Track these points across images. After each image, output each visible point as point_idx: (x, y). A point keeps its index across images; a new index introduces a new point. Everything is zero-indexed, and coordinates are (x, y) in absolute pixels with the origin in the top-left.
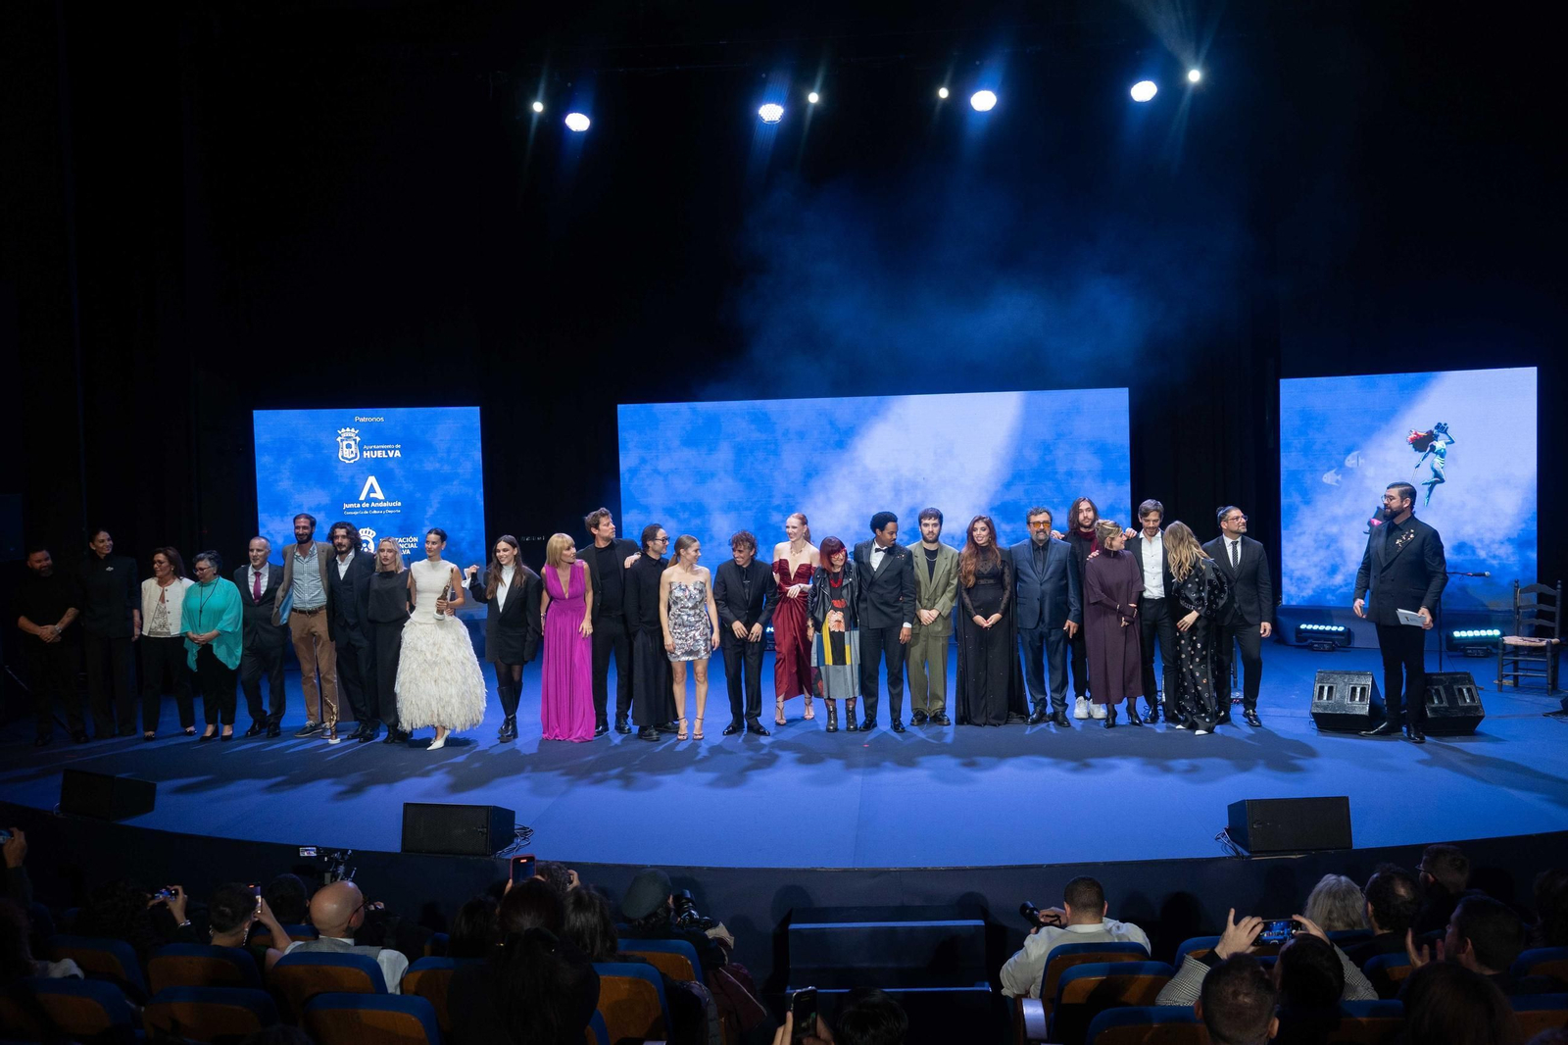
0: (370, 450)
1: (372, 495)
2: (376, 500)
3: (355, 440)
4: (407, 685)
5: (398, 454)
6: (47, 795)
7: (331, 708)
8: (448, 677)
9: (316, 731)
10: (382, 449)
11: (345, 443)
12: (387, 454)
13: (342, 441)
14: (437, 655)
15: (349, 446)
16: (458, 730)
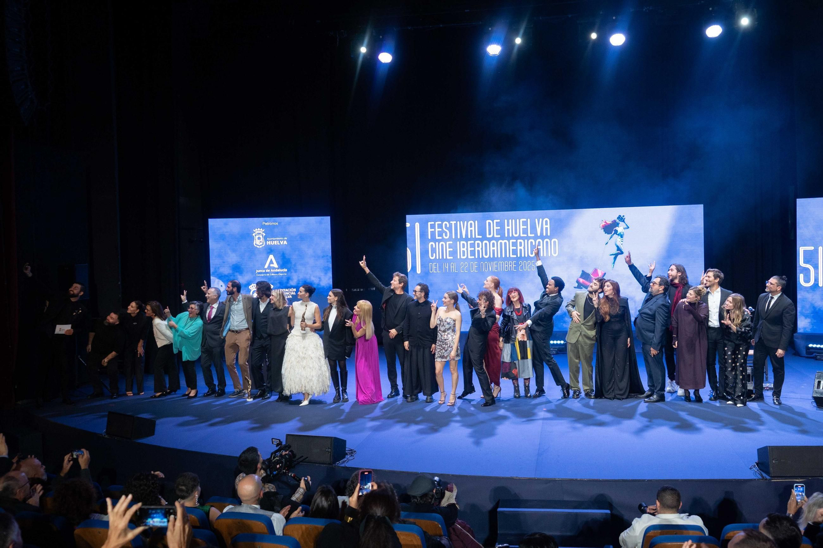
0: (270, 240)
1: (271, 265)
2: (274, 268)
3: (263, 235)
4: (289, 369)
5: (285, 242)
6: (99, 426)
7: (248, 382)
8: (311, 366)
9: (240, 394)
10: (277, 240)
11: (257, 237)
12: (279, 243)
13: (256, 235)
14: (305, 353)
15: (259, 238)
16: (316, 395)
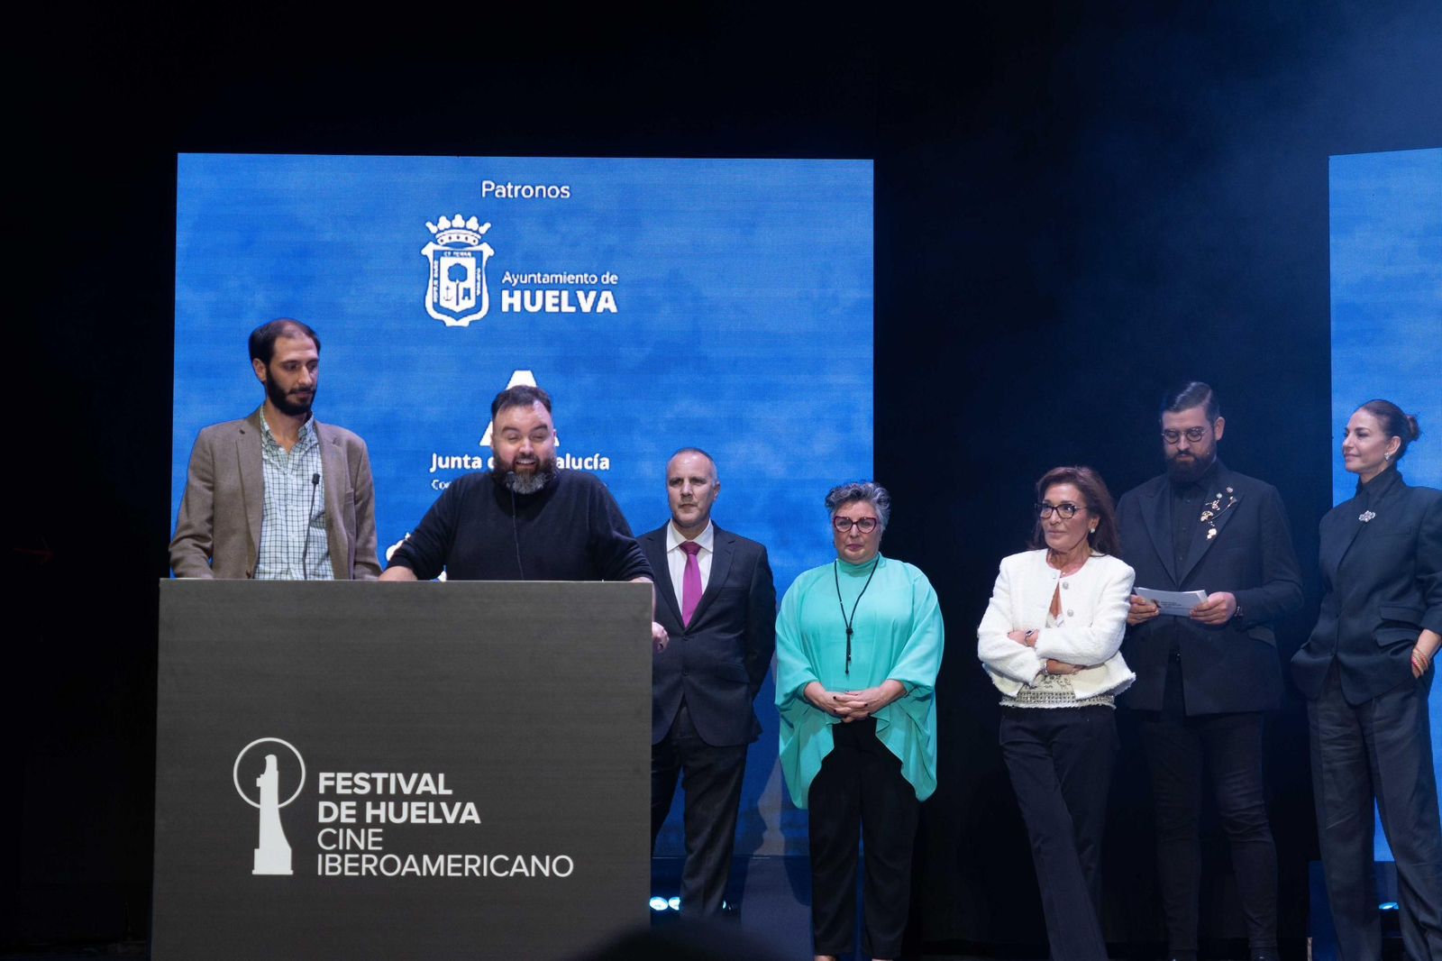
0: (521, 287)
3: (478, 255)
5: (608, 303)
10: (558, 287)
11: (447, 262)
12: (574, 301)
13: (438, 255)
15: (458, 273)
